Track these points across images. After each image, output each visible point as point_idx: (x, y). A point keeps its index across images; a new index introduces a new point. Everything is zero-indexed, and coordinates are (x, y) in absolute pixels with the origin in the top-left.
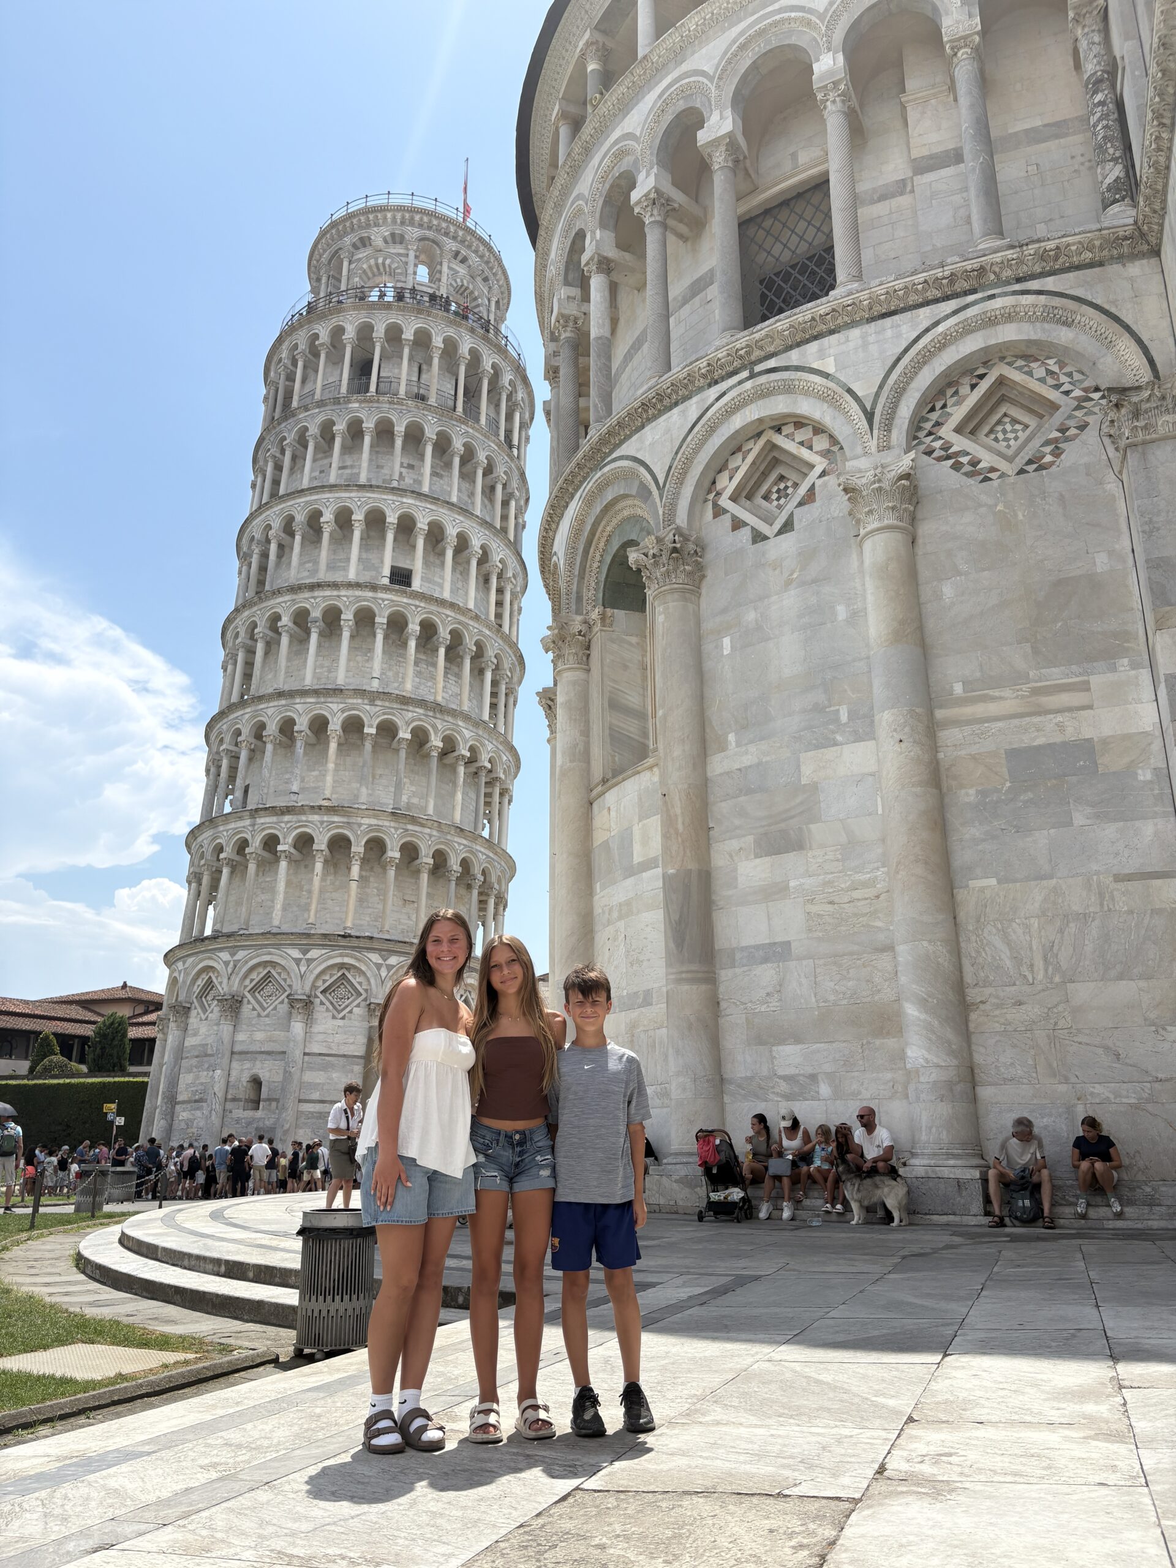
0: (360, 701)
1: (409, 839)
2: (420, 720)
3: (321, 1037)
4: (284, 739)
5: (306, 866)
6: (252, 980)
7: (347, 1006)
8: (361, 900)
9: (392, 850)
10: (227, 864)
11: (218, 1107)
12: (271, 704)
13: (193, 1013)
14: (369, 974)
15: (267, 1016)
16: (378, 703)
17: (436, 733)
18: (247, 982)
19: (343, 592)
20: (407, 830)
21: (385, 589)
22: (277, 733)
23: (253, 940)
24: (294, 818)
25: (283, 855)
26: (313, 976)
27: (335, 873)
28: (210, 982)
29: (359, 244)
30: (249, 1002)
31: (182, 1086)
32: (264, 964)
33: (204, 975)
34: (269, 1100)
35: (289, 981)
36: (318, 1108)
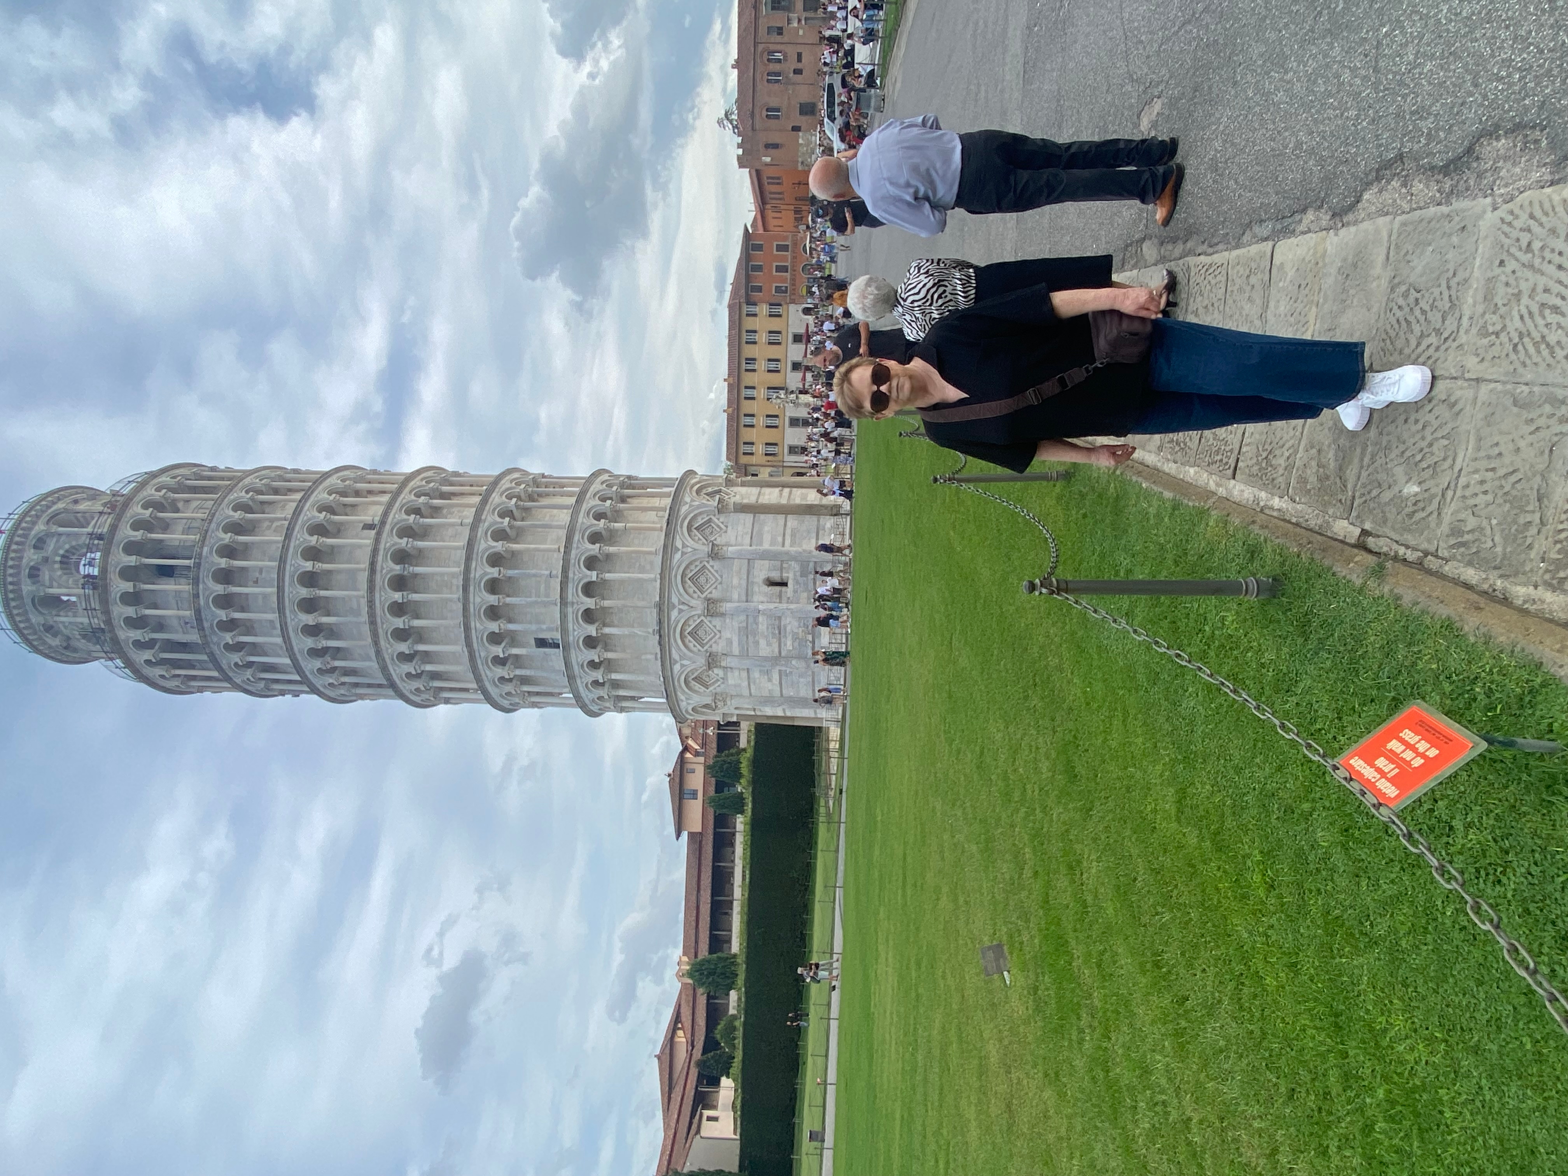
0: (480, 529)
3: (739, 538)
4: (503, 588)
6: (695, 592)
7: (718, 526)
12: (472, 600)
13: (715, 648)
14: (697, 511)
15: (721, 577)
18: (695, 595)
20: (589, 500)
22: (497, 595)
23: (665, 589)
25: (601, 576)
26: (695, 544)
30: (710, 593)
32: (683, 582)
33: (687, 641)
34: (781, 569)
35: (697, 563)
36: (788, 536)
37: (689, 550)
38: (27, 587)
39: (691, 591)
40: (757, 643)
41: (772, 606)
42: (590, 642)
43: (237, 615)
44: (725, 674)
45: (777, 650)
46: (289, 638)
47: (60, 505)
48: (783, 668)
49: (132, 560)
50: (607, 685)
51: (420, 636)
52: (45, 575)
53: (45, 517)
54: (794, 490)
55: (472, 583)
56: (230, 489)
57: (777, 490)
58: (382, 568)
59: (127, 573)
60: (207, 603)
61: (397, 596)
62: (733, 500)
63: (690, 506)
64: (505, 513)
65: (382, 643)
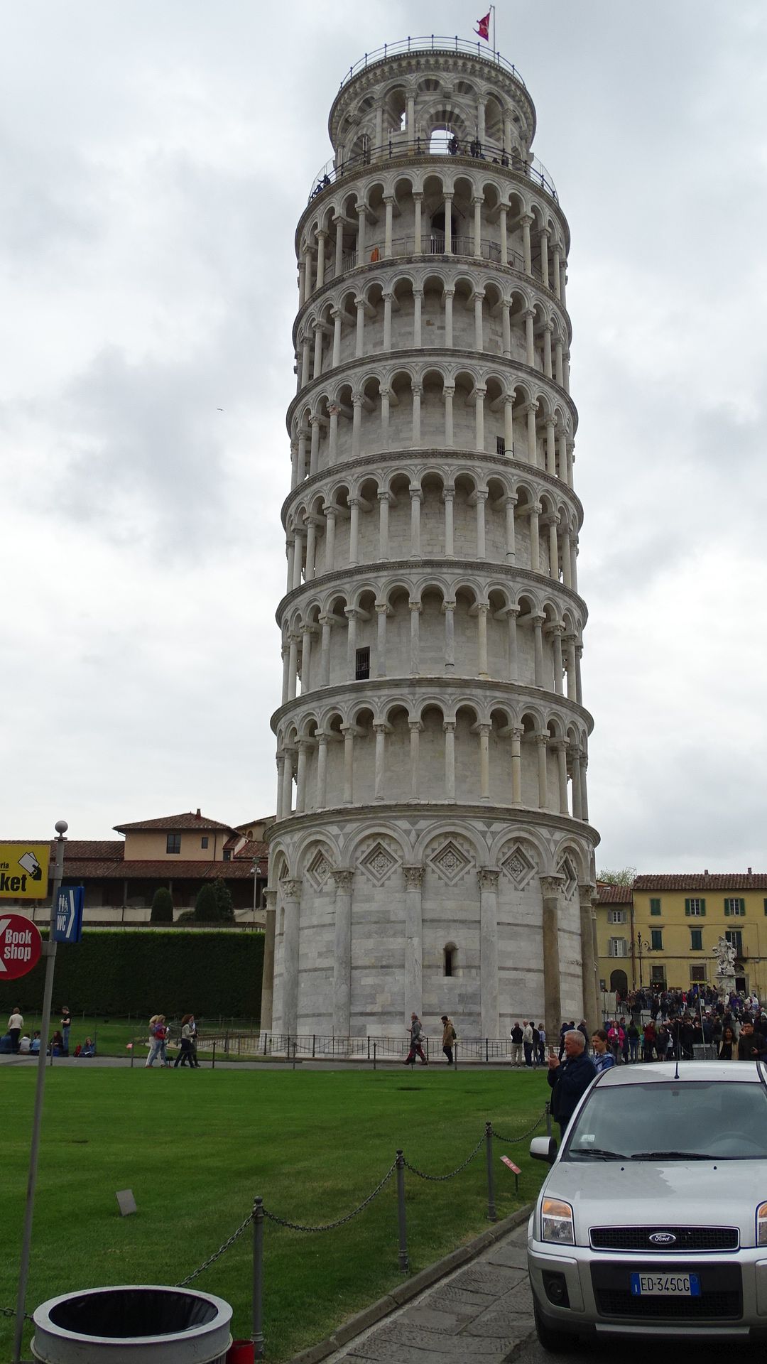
0: (504, 576)
1: (553, 717)
3: (509, 908)
6: (433, 850)
7: (523, 879)
9: (542, 728)
11: (420, 974)
13: (360, 879)
14: (541, 848)
15: (455, 885)
16: (519, 579)
18: (430, 851)
19: (477, 463)
20: (552, 709)
23: (439, 811)
24: (458, 691)
25: (450, 727)
26: (498, 849)
29: (423, 86)
30: (433, 871)
32: (446, 835)
33: (370, 842)
34: (469, 967)
35: (472, 853)
36: (513, 975)
37: (489, 841)
38: (413, 79)
39: (435, 845)
40: (369, 936)
41: (418, 955)
42: (365, 718)
43: (388, 306)
44: (327, 894)
45: (360, 963)
46: (363, 364)
47: (510, 104)
48: (336, 973)
49: (449, 188)
50: (310, 739)
51: (369, 511)
52: (429, 97)
53: (495, 89)
54: (580, 981)
55: (435, 570)
56: (540, 289)
57: (578, 957)
58: (449, 465)
59: (433, 185)
60: (402, 273)
61: (416, 484)
62: (560, 896)
63: (548, 841)
64: (526, 605)
65: (359, 470)
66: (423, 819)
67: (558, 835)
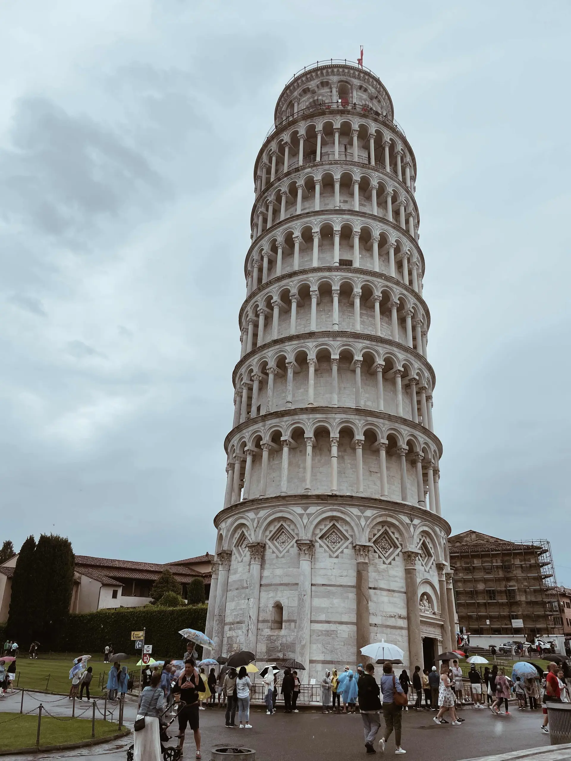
1: (369, 427)
2: (367, 348)
3: (322, 572)
4: (280, 371)
5: (301, 451)
7: (339, 548)
8: (341, 473)
9: (358, 434)
10: (250, 454)
11: (253, 627)
12: (270, 349)
13: (233, 557)
15: (282, 557)
16: (339, 339)
17: (379, 356)
18: (267, 533)
20: (367, 421)
21: (337, 269)
22: (275, 367)
23: (269, 502)
24: (290, 418)
26: (313, 526)
27: (321, 455)
28: (243, 534)
29: (303, 93)
30: (270, 547)
31: (228, 612)
32: (278, 519)
33: (238, 530)
35: (295, 531)
36: (326, 626)
39: (271, 528)
40: (234, 600)
41: (255, 613)
45: (228, 620)
66: (263, 510)
67: (369, 513)
